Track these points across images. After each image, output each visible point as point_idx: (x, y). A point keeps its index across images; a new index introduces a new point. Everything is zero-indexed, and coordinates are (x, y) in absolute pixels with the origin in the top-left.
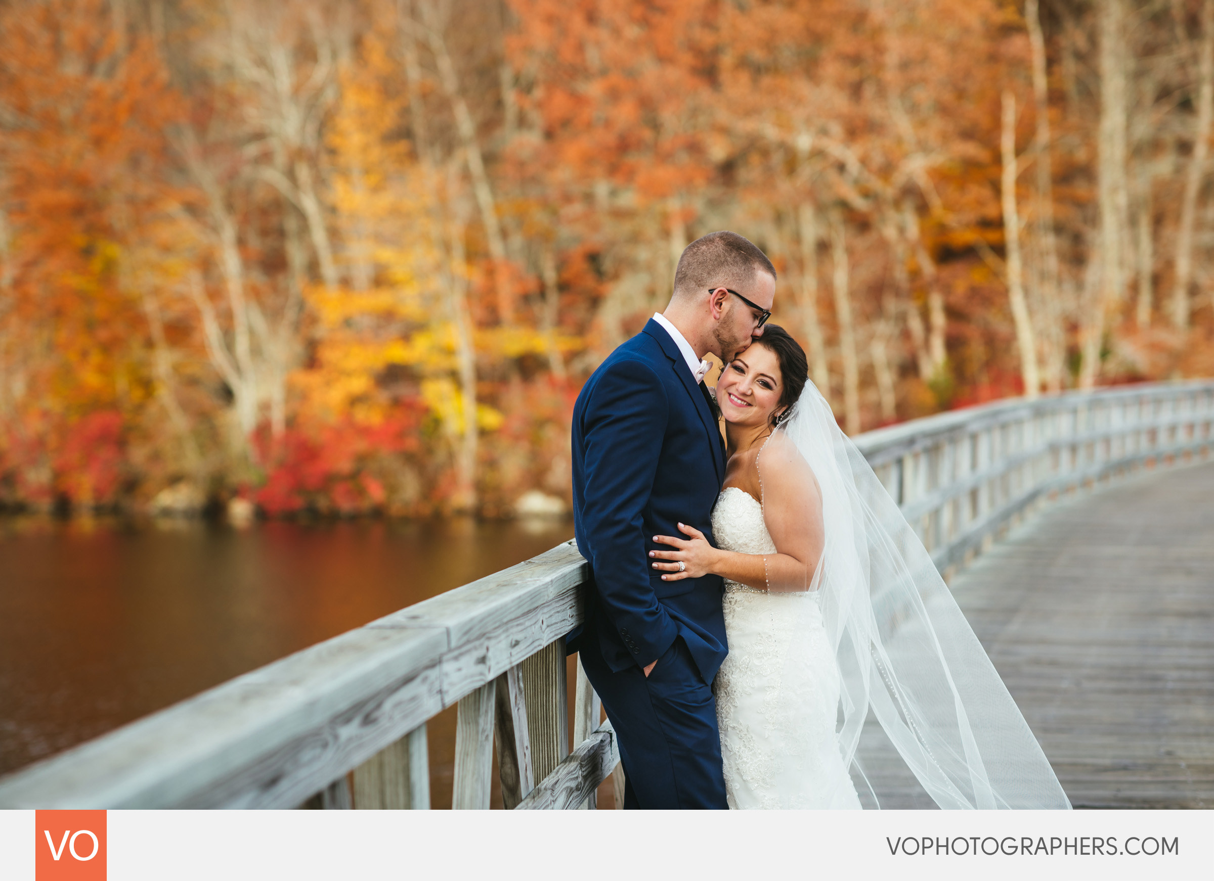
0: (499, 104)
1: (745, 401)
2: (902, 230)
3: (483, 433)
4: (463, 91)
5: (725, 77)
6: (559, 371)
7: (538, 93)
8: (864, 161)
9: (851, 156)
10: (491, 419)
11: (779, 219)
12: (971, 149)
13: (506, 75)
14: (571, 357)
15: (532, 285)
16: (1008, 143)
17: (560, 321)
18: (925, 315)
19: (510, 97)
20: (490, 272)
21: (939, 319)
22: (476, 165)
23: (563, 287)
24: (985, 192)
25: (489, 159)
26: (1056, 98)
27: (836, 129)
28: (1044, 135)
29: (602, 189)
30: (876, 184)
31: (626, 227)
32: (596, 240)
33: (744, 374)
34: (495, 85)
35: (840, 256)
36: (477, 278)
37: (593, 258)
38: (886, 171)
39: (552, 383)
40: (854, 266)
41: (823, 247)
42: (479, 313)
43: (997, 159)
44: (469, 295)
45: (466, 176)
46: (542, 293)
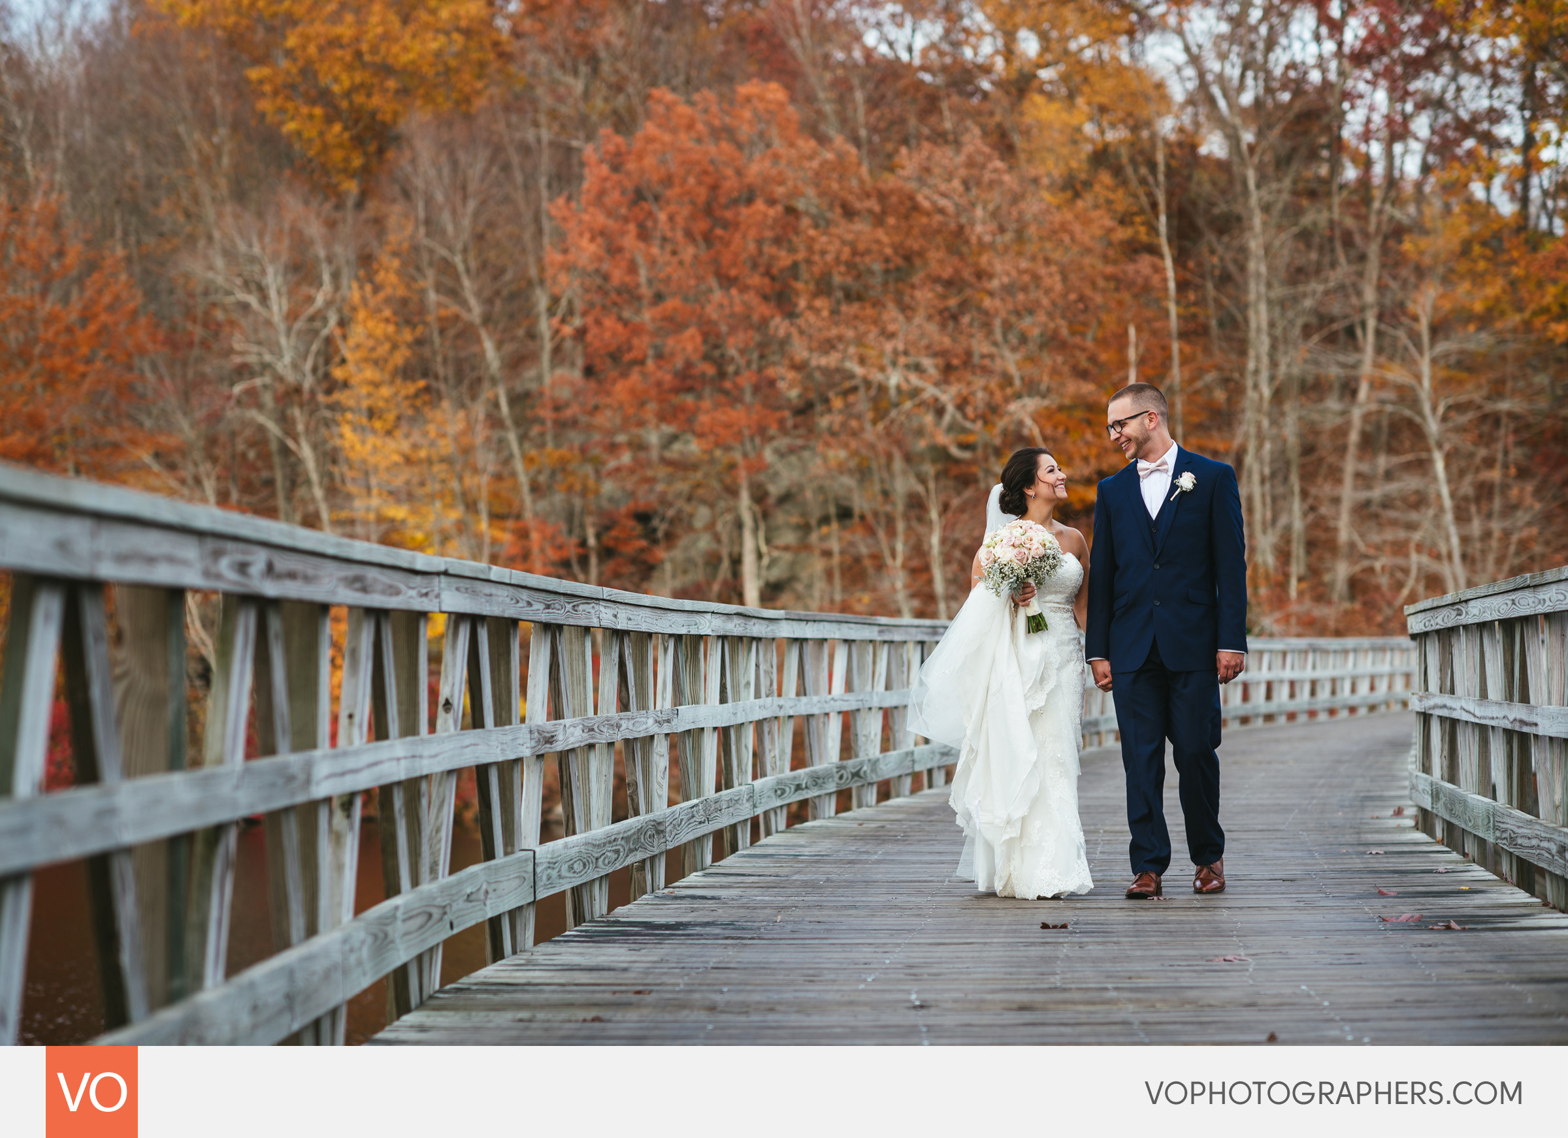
0: (533, 336)
4: (488, 321)
5: (801, 303)
8: (962, 405)
9: (948, 396)
11: (863, 473)
13: (543, 301)
22: (505, 407)
23: (606, 553)
25: (520, 400)
26: (1193, 331)
27: (932, 367)
28: (1176, 374)
29: (655, 435)
31: (684, 483)
32: (646, 498)
34: (528, 313)
35: (934, 516)
36: (505, 538)
37: (642, 516)
38: (990, 413)
45: (494, 421)
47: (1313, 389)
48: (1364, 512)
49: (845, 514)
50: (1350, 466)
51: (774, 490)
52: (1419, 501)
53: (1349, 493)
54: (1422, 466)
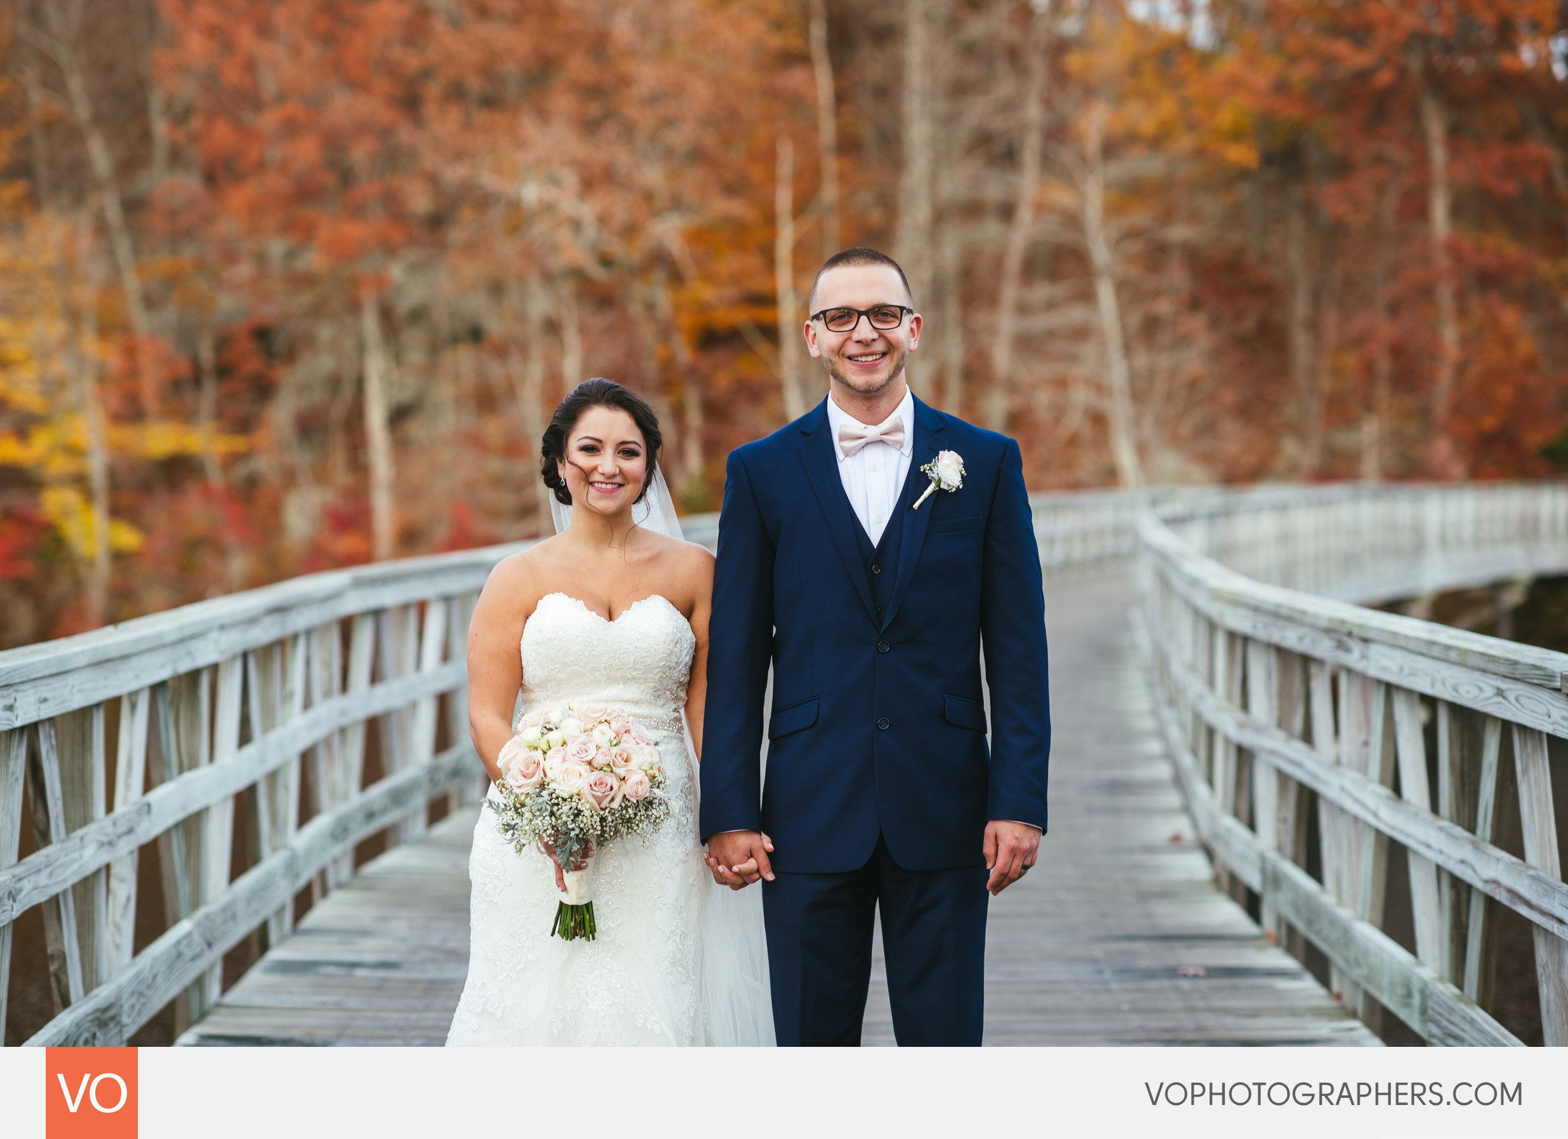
0: (146, 135)
1: (615, 484)
2: (650, 307)
3: (119, 557)
4: (98, 120)
5: (430, 109)
6: (216, 478)
7: (196, 123)
8: (603, 220)
9: (587, 211)
10: (128, 538)
11: (496, 289)
12: (735, 207)
13: (157, 101)
14: (232, 460)
15: (183, 367)
16: (784, 199)
17: (220, 415)
18: (678, 413)
19: (161, 128)
20: (130, 352)
21: (695, 418)
22: (114, 214)
23: (224, 371)
24: (753, 261)
25: (133, 207)
26: (848, 146)
27: (570, 178)
28: (830, 192)
29: (277, 247)
30: (617, 248)
31: (305, 298)
32: (268, 312)
33: (599, 453)
34: (141, 113)
35: (571, 337)
36: (113, 358)
37: (262, 334)
38: (630, 231)
39: (207, 492)
40: (589, 352)
41: (552, 327)
42: (114, 402)
43: (770, 220)
44: (102, 378)
45: (101, 228)
46: (197, 378)
47: (972, 210)
48: (1026, 344)
49: (476, 335)
50: (1010, 293)
51: (403, 306)
52: (1081, 333)
53: (1006, 323)
54: (1087, 296)
